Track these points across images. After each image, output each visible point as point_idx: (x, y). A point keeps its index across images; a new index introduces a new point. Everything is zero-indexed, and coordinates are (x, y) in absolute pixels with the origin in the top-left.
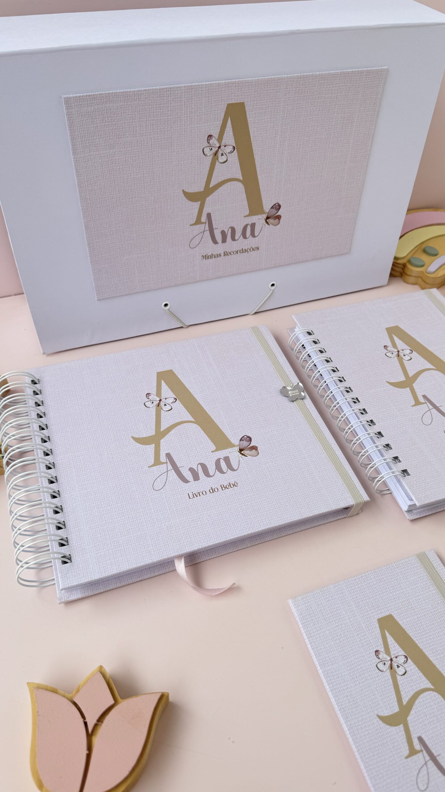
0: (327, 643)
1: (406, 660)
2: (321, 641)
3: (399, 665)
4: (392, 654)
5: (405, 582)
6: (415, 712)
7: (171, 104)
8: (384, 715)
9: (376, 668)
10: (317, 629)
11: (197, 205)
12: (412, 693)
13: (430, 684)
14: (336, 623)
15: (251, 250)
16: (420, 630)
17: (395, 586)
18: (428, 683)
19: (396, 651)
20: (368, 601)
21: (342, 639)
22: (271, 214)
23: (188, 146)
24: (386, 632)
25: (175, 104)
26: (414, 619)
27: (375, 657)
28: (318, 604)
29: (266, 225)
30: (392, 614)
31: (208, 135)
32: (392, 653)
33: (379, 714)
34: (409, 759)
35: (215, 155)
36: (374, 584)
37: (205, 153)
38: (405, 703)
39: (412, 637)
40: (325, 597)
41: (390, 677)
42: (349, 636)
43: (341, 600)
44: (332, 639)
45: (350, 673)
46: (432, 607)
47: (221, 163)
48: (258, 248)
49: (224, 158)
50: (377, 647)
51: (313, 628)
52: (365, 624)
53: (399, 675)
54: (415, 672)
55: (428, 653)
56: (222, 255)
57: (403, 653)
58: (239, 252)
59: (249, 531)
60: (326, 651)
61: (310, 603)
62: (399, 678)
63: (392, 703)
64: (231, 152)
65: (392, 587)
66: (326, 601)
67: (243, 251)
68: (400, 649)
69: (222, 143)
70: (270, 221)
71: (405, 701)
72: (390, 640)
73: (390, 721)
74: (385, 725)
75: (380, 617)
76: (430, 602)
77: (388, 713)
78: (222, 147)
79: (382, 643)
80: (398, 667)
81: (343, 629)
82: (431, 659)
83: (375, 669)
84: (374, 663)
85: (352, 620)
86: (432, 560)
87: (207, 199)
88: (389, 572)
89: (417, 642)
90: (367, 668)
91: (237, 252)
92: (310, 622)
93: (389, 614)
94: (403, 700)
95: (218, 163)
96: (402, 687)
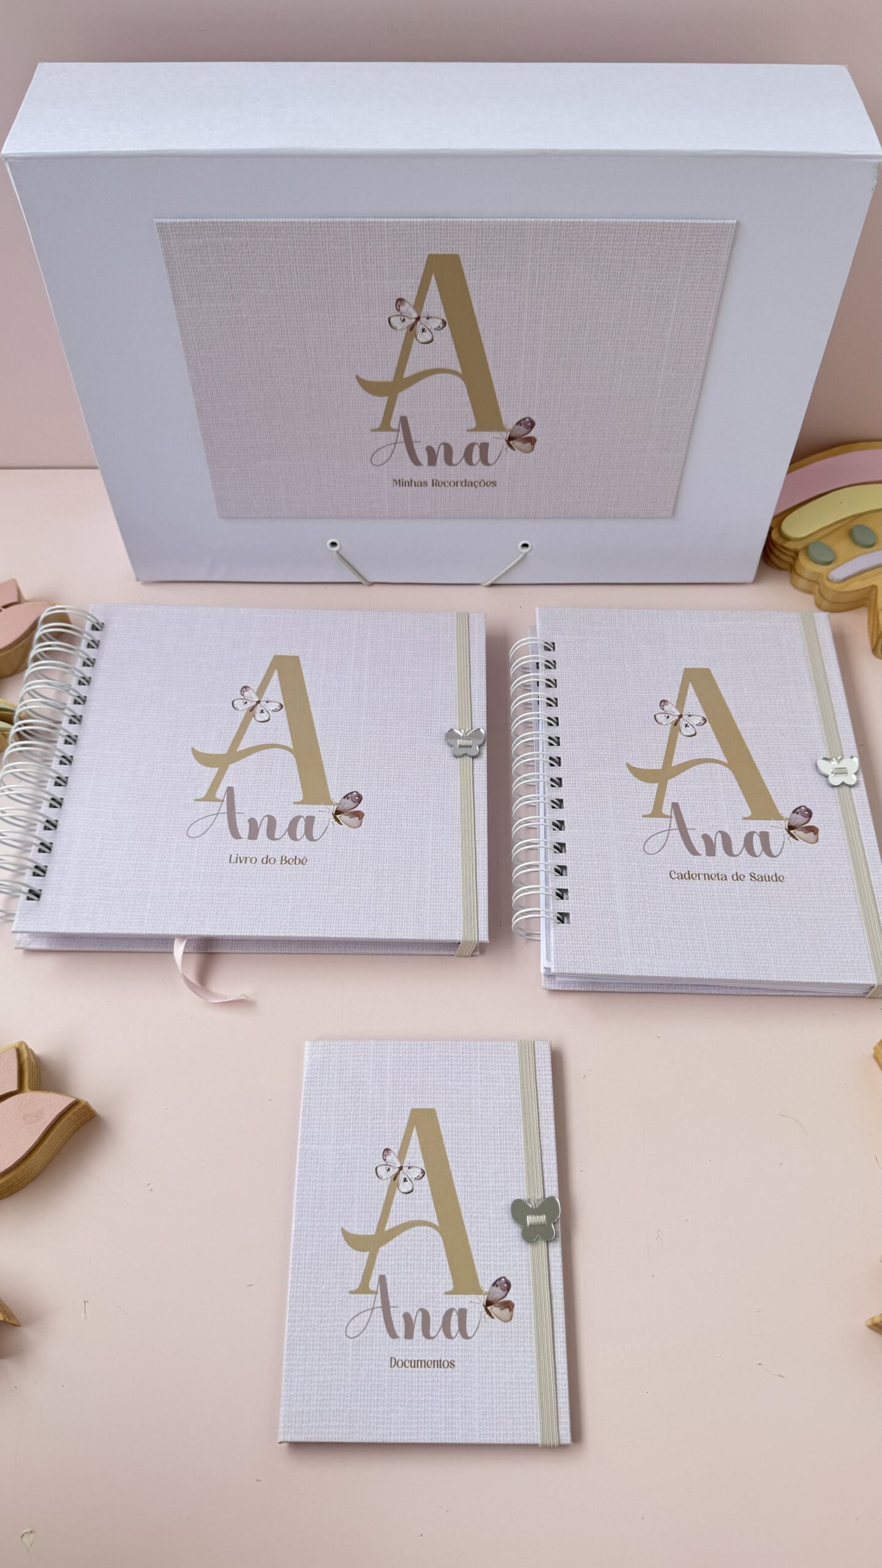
0: (326, 1115)
1: (421, 1176)
2: (319, 1109)
3: (407, 1179)
4: (405, 1162)
5: (481, 1073)
6: (395, 1245)
7: (329, 246)
8: (352, 1232)
9: (374, 1170)
10: (323, 1092)
11: (381, 402)
12: (404, 1220)
13: (436, 1219)
14: (352, 1093)
15: (482, 484)
16: (464, 1145)
17: (463, 1073)
18: (434, 1216)
19: (414, 1160)
20: (412, 1079)
21: (348, 1117)
22: (517, 434)
23: (363, 310)
24: (415, 1130)
25: (336, 247)
26: (464, 1128)
27: (381, 1156)
28: (341, 1060)
29: (509, 449)
30: (437, 1109)
31: (397, 298)
32: (407, 1160)
33: (346, 1229)
34: (353, 1296)
35: (411, 329)
36: (434, 1060)
37: (392, 324)
38: (387, 1228)
39: (447, 1150)
40: (355, 1054)
41: (386, 1190)
42: (360, 1116)
43: (376, 1065)
44: (335, 1111)
45: (336, 1163)
46: (500, 1121)
47: (422, 343)
48: (494, 484)
49: (427, 337)
50: (391, 1145)
51: (317, 1088)
52: (391, 1109)
53: (400, 1191)
54: (424, 1196)
55: (457, 1179)
56: (430, 484)
57: (422, 1165)
58: (459, 484)
59: (289, 932)
60: (320, 1124)
61: (331, 1055)
62: (398, 1193)
63: (370, 1222)
64: (438, 329)
65: (457, 1073)
66: (353, 1060)
67: (467, 484)
68: (421, 1159)
69: (422, 313)
70: (516, 443)
71: (389, 1225)
72: (414, 1142)
73: (355, 1241)
74: (346, 1244)
75: (418, 1107)
76: (501, 1114)
77: (358, 1232)
78: (423, 320)
79: (400, 1142)
80: (405, 1180)
81: (358, 1104)
82: (457, 1188)
83: (372, 1172)
84: (375, 1164)
85: (376, 1096)
86: (540, 1056)
87: (400, 394)
88: (465, 1050)
89: (450, 1159)
90: (362, 1165)
91: (456, 484)
92: (318, 1080)
93: (432, 1107)
94: (387, 1224)
95: (417, 342)
96: (396, 1208)
